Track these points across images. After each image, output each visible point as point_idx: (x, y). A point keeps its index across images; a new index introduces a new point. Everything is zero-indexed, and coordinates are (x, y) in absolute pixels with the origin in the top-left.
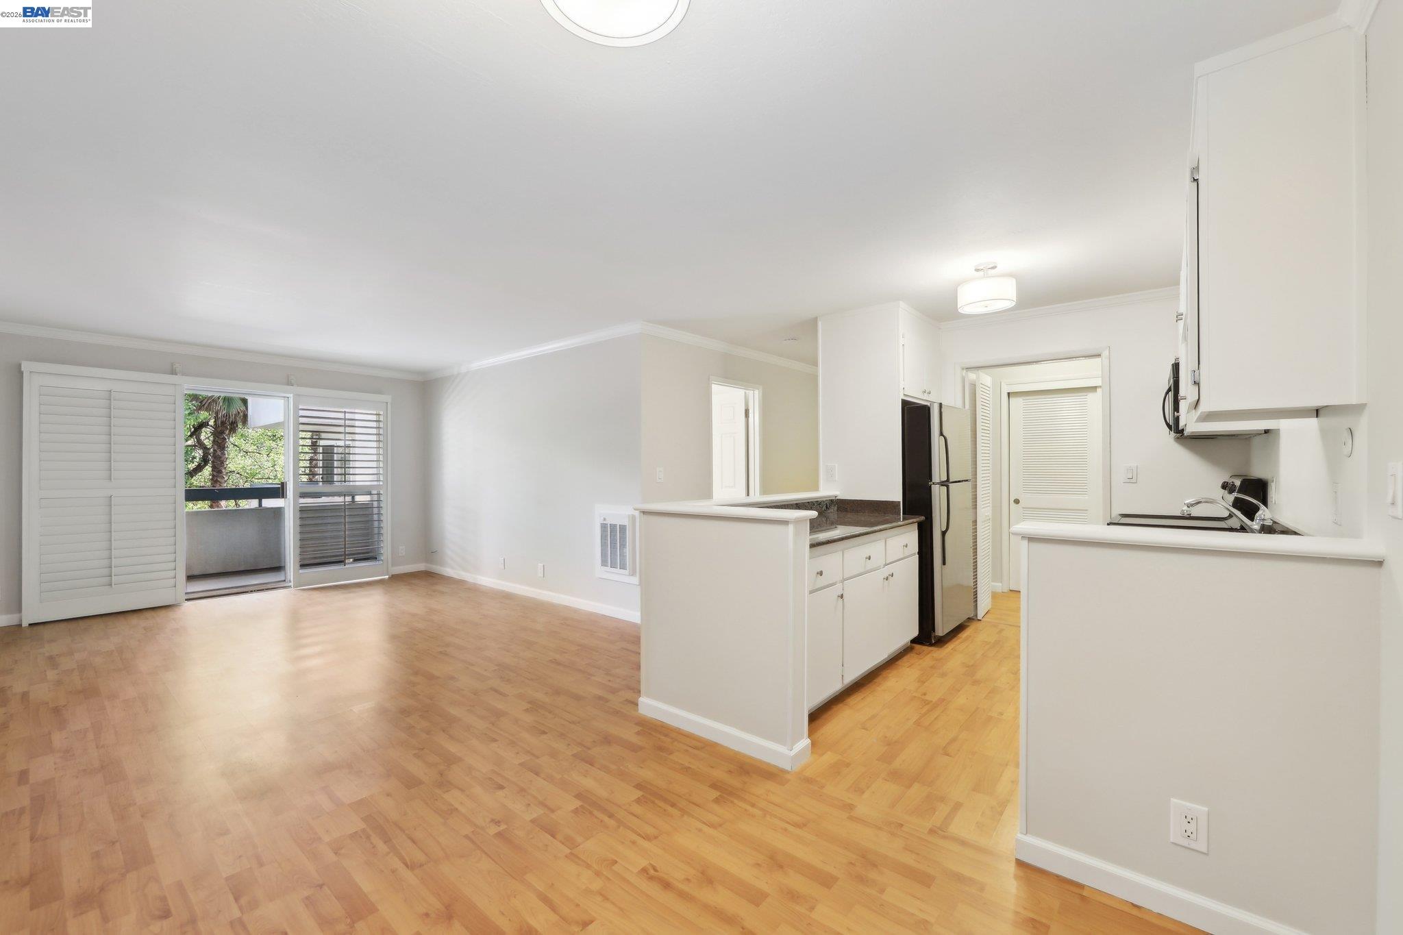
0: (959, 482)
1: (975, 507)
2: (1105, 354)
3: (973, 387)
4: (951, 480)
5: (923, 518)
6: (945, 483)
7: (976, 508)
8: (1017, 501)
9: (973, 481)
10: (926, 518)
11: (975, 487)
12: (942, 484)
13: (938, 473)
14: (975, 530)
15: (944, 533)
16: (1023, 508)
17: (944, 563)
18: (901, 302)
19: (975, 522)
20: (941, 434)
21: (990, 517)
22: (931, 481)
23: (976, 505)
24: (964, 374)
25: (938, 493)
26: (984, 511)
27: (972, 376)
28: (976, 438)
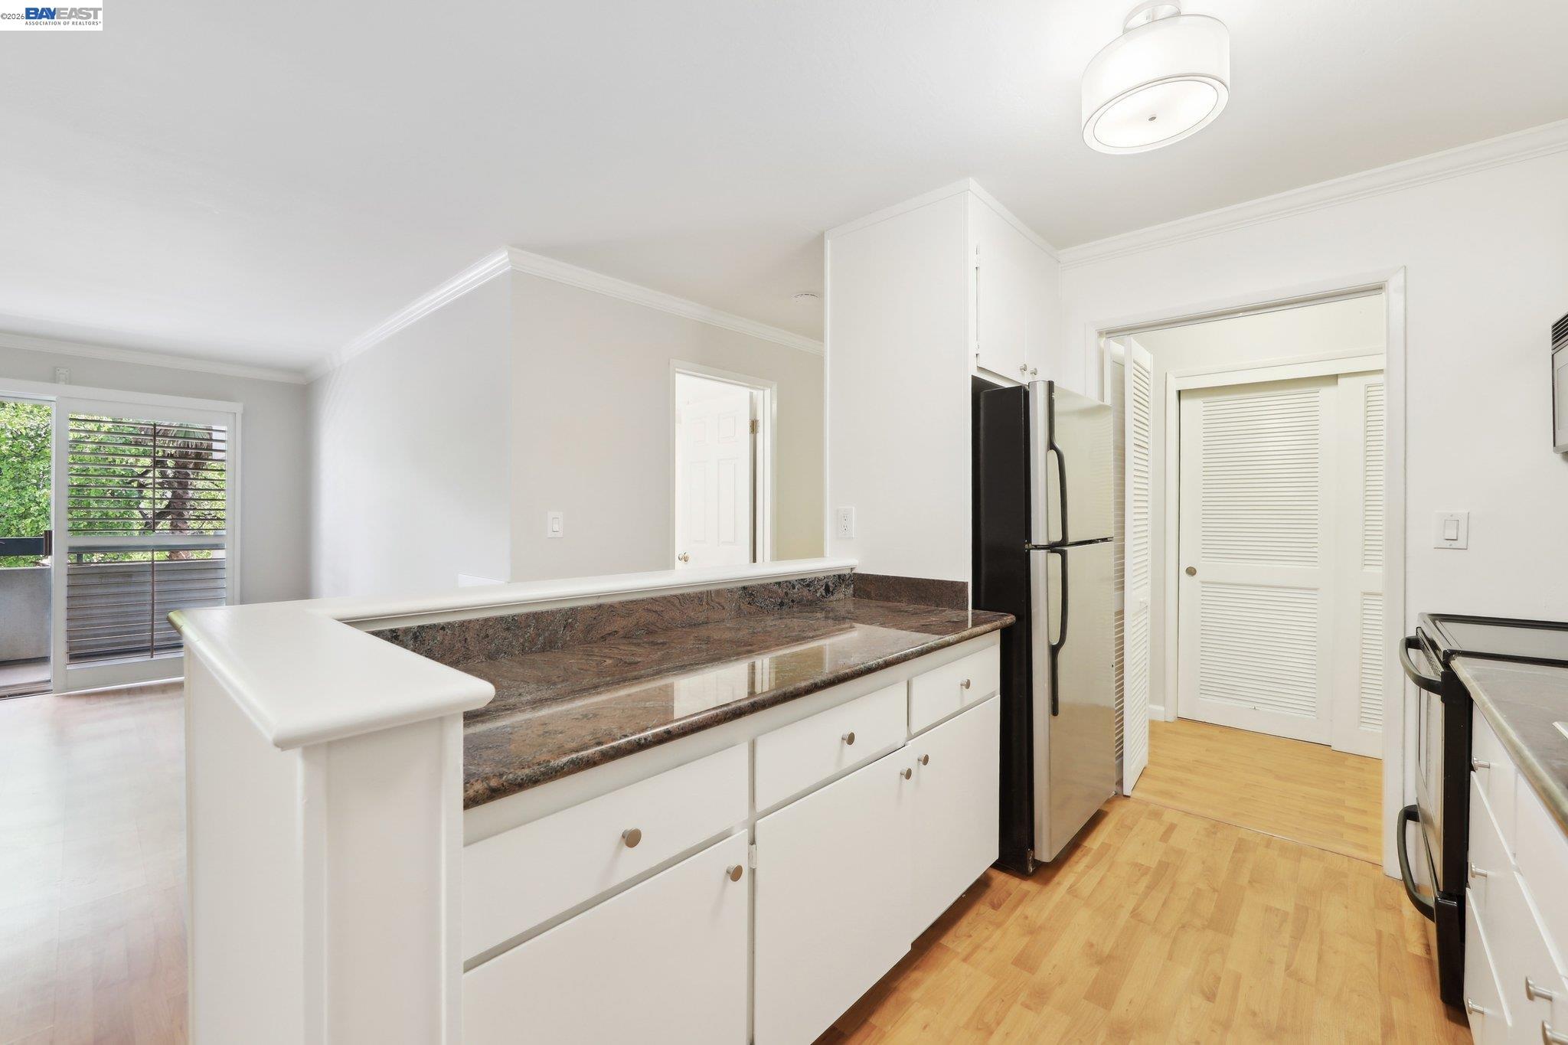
0: (1090, 542)
1: (1121, 586)
2: (1395, 283)
3: (1119, 366)
4: (1071, 539)
5: (1010, 619)
6: (1057, 547)
7: (1123, 588)
8: (1191, 572)
9: (1114, 540)
10: (1018, 618)
11: (1121, 550)
12: (1052, 548)
13: (1044, 527)
14: (1121, 628)
15: (1054, 651)
16: (1203, 582)
17: (1055, 711)
18: (973, 183)
19: (1121, 613)
20: (1052, 446)
21: (1149, 604)
22: (1030, 541)
23: (1123, 582)
24: (1102, 345)
25: (1043, 567)
26: (1138, 593)
27: (1116, 348)
28: (1124, 461)
